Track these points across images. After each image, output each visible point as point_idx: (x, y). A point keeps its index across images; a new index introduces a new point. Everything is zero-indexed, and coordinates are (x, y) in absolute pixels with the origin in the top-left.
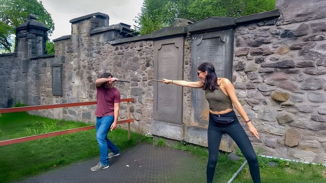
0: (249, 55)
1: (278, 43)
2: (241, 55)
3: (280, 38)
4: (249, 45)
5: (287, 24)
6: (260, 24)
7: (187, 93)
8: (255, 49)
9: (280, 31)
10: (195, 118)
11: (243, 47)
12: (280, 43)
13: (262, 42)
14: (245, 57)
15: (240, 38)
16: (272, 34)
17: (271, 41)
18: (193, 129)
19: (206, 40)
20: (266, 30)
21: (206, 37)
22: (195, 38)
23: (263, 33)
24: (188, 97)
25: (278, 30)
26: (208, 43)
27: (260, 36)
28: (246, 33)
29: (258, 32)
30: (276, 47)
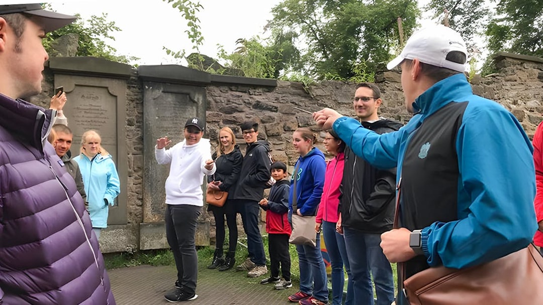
0: (221, 123)
1: (251, 113)
2: (213, 121)
3: (252, 108)
4: (221, 110)
5: (258, 95)
6: (233, 88)
7: (133, 172)
8: (228, 117)
9: (253, 101)
10: (153, 209)
11: (214, 112)
12: (253, 114)
13: (235, 110)
14: (217, 124)
15: (210, 99)
16: (245, 102)
17: (244, 110)
18: (150, 227)
19: (167, 93)
20: (239, 96)
21: (169, 90)
22: (149, 88)
23: (235, 100)
24: (136, 178)
25: (250, 100)
26: (170, 99)
27: (233, 103)
28: (216, 95)
29: (231, 97)
30: (249, 118)
